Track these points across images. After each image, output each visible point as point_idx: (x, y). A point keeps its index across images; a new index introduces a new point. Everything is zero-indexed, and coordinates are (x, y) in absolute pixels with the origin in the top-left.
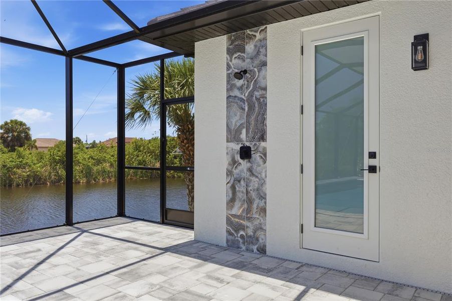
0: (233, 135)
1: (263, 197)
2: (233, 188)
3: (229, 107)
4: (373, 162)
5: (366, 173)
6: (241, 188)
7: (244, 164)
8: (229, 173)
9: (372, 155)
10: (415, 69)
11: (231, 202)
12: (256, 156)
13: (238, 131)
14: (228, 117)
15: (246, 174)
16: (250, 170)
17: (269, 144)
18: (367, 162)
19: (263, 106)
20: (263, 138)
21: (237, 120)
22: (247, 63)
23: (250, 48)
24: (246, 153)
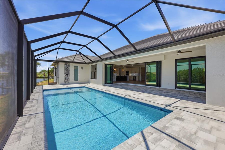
0: (65, 73)
1: (69, 79)
2: (65, 78)
3: (65, 70)
5: (78, 76)
6: (66, 78)
7: (67, 76)
8: (65, 77)
10: (82, 69)
11: (65, 80)
12: (68, 75)
13: (66, 73)
17: (70, 74)
19: (69, 71)
20: (69, 73)
21: (66, 72)
22: (67, 66)
23: (68, 65)
24: (67, 75)
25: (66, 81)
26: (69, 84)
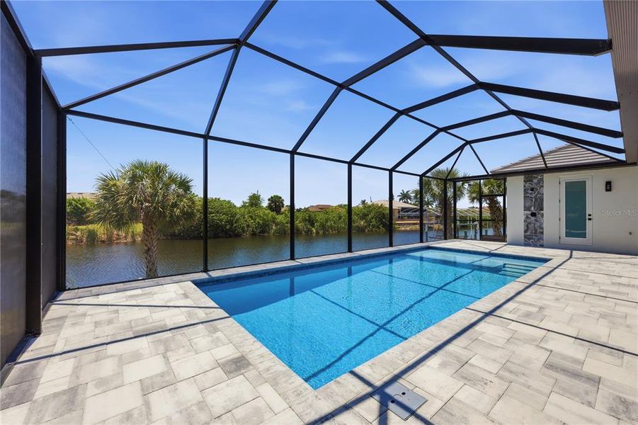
0: (526, 208)
1: (542, 228)
2: (527, 226)
3: (525, 199)
4: (590, 217)
5: (587, 221)
6: (531, 226)
7: (533, 218)
8: (525, 221)
9: (590, 215)
10: (607, 190)
11: (526, 231)
12: (539, 215)
13: (531, 207)
14: (525, 203)
15: (534, 221)
16: (536, 220)
17: (544, 212)
18: (587, 217)
19: (542, 200)
20: (542, 209)
21: (528, 204)
22: (534, 186)
23: (535, 181)
24: (533, 214)
25: (528, 233)
26: (542, 246)
